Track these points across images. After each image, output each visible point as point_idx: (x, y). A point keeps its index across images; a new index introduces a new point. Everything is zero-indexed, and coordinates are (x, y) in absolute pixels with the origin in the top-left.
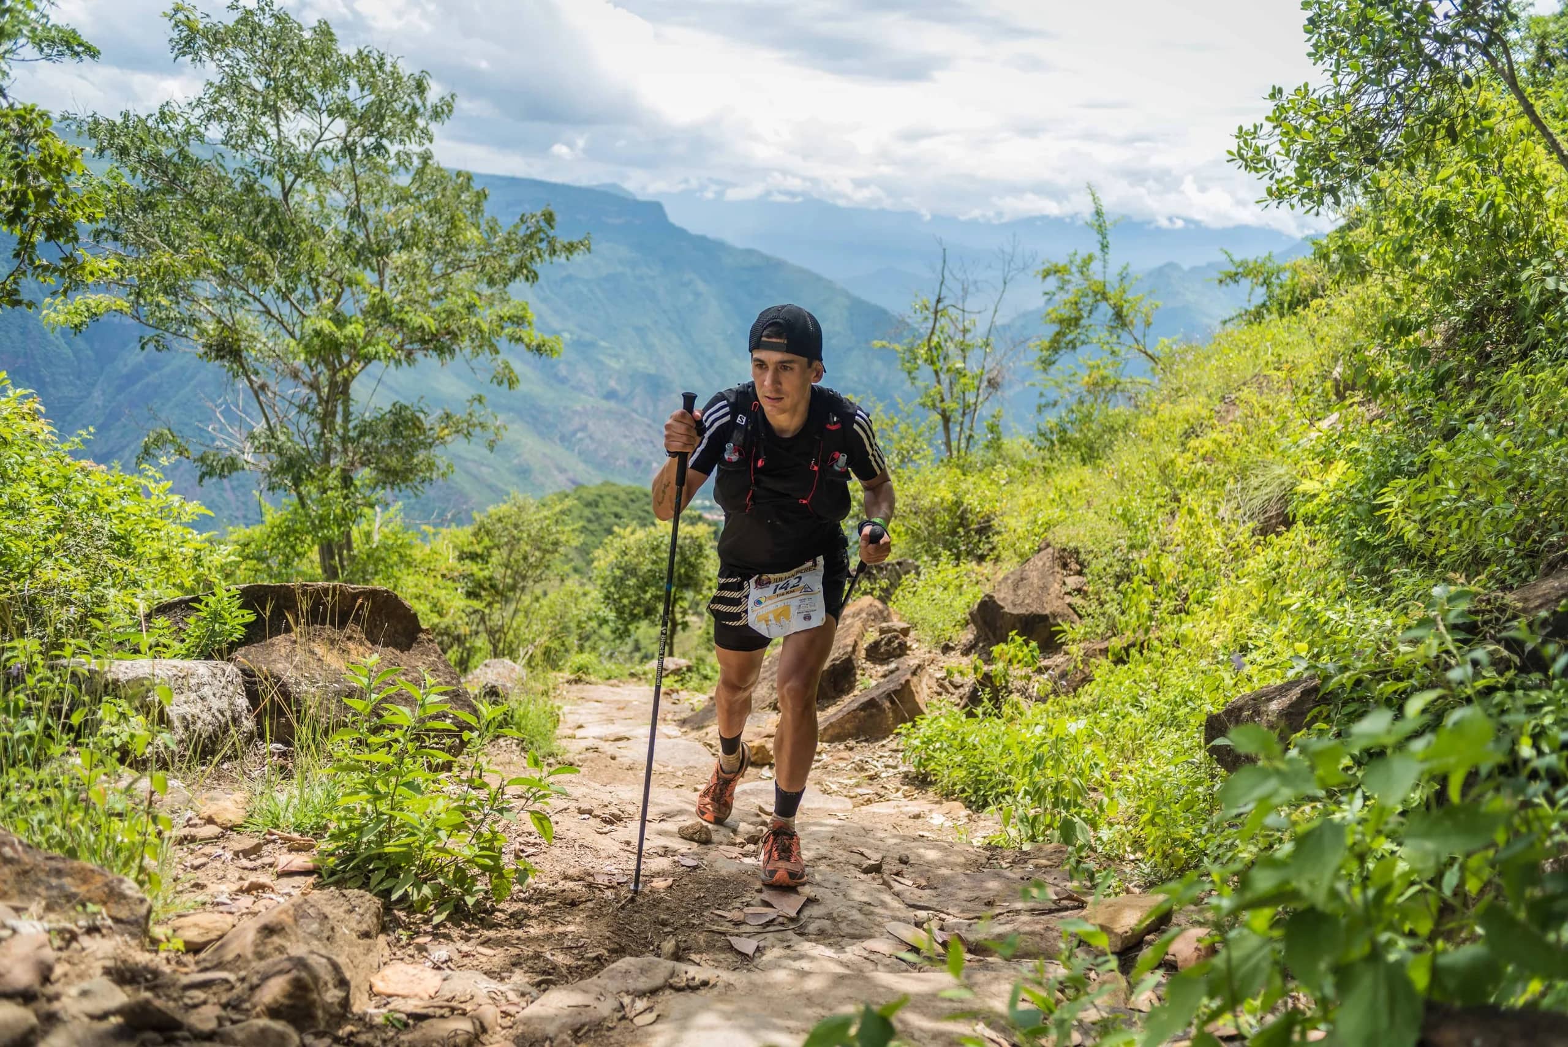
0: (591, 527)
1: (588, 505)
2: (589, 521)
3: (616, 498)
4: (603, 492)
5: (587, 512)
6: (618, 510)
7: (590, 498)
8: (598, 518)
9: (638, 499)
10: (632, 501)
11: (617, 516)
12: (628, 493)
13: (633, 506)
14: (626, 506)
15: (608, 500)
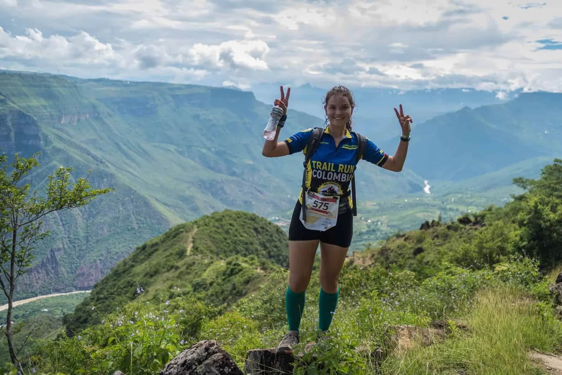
0: (219, 230)
1: (217, 220)
2: (218, 228)
3: (230, 217)
4: (225, 215)
5: (217, 224)
6: (232, 222)
7: (218, 217)
8: (222, 226)
9: (241, 217)
10: (238, 218)
11: (231, 225)
12: (236, 214)
13: (238, 220)
14: (235, 220)
15: (227, 218)
